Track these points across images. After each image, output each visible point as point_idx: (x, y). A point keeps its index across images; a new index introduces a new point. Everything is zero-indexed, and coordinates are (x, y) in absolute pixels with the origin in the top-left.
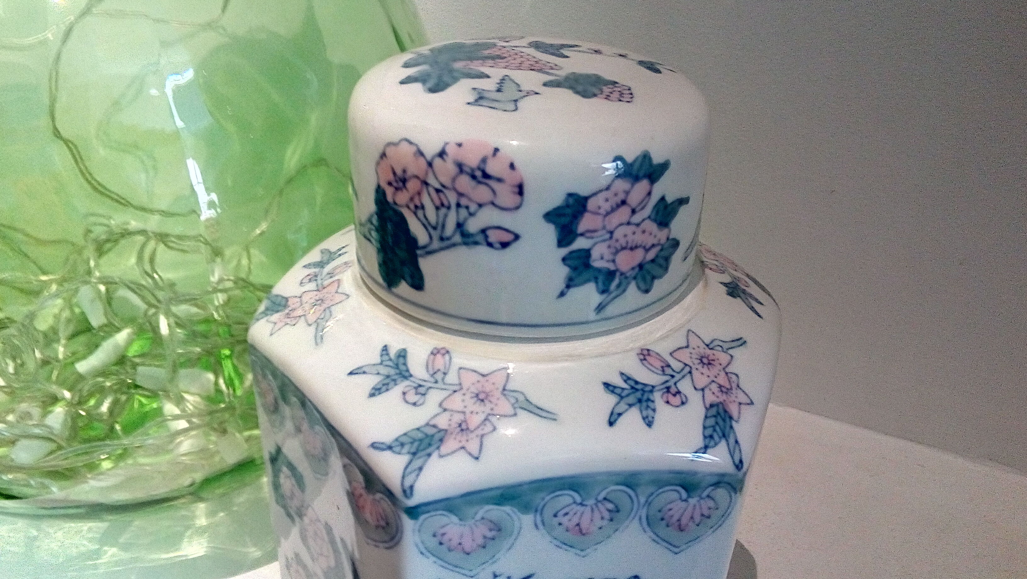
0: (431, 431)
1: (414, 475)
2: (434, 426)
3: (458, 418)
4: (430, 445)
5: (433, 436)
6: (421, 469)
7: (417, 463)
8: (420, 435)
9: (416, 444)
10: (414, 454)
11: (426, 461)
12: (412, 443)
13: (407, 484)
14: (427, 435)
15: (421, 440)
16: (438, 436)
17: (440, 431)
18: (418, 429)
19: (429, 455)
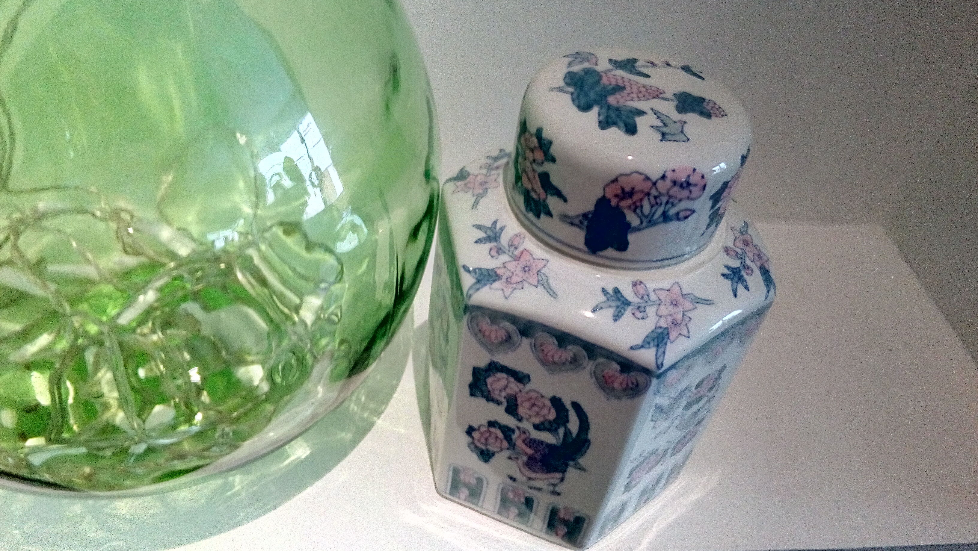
0: (660, 331)
1: (662, 357)
2: (660, 327)
3: (670, 319)
4: (663, 338)
5: (662, 333)
6: (664, 352)
7: (661, 350)
8: (655, 335)
9: (656, 340)
10: (658, 346)
11: (665, 348)
12: (654, 340)
13: (659, 362)
14: (659, 334)
15: (658, 338)
16: (665, 332)
17: (665, 329)
18: (653, 332)
19: (666, 344)
